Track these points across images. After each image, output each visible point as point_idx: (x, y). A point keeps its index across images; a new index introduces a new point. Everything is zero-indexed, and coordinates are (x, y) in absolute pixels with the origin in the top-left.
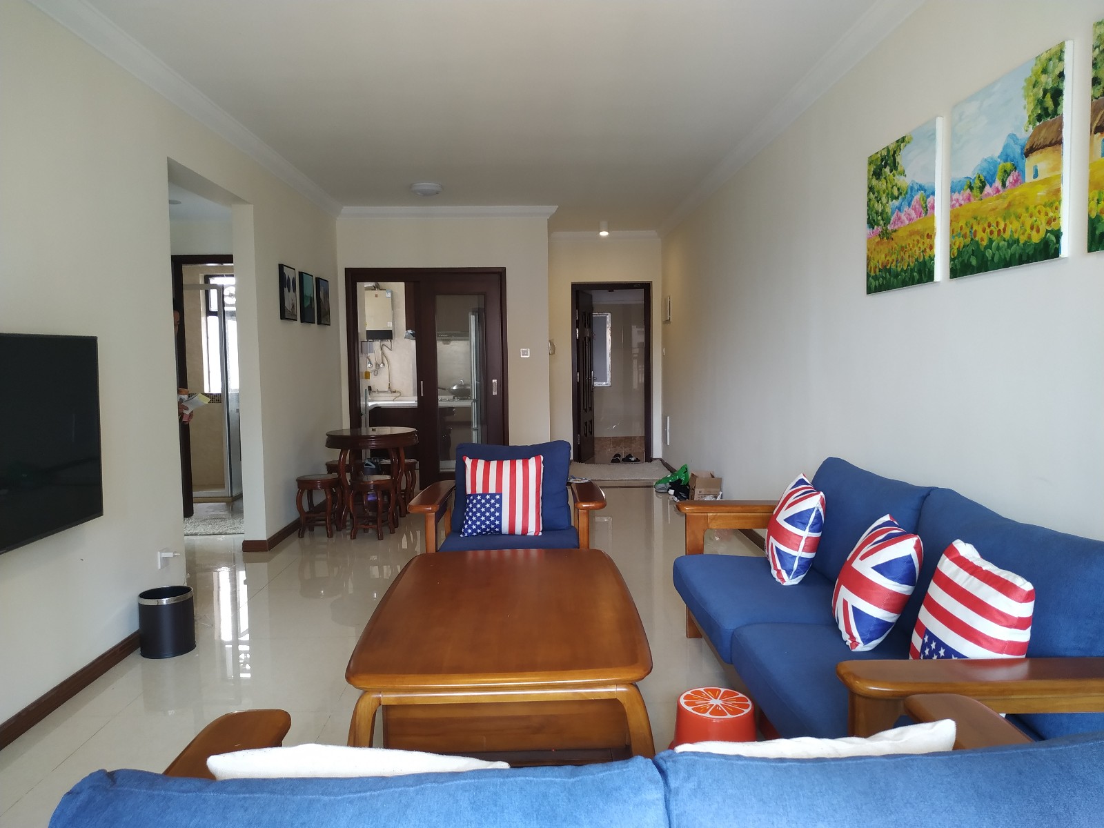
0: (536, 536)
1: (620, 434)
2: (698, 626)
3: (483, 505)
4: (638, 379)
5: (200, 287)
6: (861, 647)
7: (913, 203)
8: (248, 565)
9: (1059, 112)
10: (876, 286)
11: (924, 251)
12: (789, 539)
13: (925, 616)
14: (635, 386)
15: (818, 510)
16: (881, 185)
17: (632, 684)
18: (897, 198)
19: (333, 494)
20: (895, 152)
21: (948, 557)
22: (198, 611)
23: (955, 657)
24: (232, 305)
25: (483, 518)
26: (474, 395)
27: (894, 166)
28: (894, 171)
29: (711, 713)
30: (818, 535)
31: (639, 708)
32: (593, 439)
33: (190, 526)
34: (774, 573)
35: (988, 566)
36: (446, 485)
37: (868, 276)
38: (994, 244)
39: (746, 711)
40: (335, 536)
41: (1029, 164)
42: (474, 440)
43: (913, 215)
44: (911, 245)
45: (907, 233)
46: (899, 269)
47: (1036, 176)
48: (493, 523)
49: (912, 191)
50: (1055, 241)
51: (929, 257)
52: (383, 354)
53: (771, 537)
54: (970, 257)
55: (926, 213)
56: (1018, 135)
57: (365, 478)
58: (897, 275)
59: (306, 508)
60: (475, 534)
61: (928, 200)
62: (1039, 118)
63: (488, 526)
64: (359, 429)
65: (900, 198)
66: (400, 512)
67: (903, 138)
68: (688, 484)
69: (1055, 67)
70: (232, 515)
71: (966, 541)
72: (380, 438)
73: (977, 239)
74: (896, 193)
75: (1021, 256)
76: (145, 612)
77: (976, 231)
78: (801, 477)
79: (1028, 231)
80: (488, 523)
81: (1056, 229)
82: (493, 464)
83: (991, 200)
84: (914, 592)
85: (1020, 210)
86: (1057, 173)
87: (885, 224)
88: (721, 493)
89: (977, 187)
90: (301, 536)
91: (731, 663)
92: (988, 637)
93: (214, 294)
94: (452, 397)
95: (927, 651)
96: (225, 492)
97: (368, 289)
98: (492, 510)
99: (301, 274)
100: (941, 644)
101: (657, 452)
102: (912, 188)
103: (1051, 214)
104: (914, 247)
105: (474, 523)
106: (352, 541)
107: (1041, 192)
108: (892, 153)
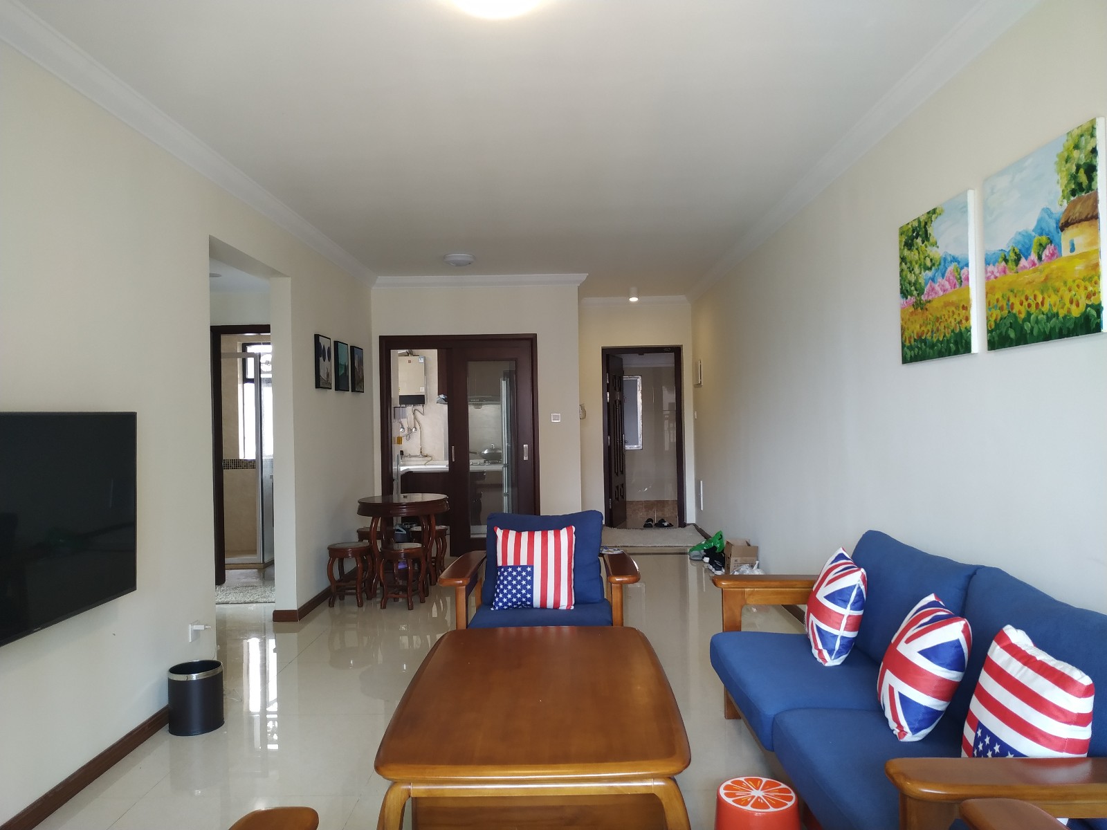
0: (568, 610)
1: (653, 498)
2: (737, 708)
3: (514, 578)
4: (669, 438)
5: (237, 355)
6: (910, 737)
7: (947, 274)
8: (280, 635)
9: (1093, 187)
10: (911, 356)
11: (960, 322)
12: (830, 617)
13: (976, 707)
14: (667, 448)
15: (859, 588)
16: (913, 255)
17: (670, 778)
18: (930, 269)
19: (363, 561)
20: (926, 223)
21: (998, 644)
22: (227, 685)
23: (1011, 754)
24: (268, 372)
25: (514, 591)
26: (505, 460)
27: (926, 237)
28: (926, 242)
29: (753, 806)
30: (860, 613)
31: (677, 804)
32: (625, 503)
33: (221, 594)
34: (815, 652)
35: (1042, 656)
36: (477, 555)
37: (903, 346)
38: (1032, 317)
39: (790, 804)
40: (365, 604)
41: (1066, 237)
42: (505, 510)
43: (947, 286)
44: (946, 316)
45: (942, 304)
46: (935, 340)
47: (1073, 250)
48: (524, 596)
49: (945, 262)
50: (1096, 315)
51: (966, 328)
52: (415, 418)
53: (811, 615)
54: (1007, 330)
55: (961, 284)
56: (1053, 210)
57: (396, 546)
58: (932, 346)
59: (337, 576)
60: (505, 607)
61: (963, 271)
62: (1073, 193)
63: (519, 600)
64: (390, 496)
65: (933, 268)
66: (430, 579)
67: (934, 211)
68: (723, 552)
69: (1087, 143)
70: (264, 583)
71: (1017, 627)
72: (412, 505)
73: (1014, 311)
74: (929, 263)
75: (1061, 330)
76: (174, 687)
77: (1013, 304)
78: (841, 551)
79: (1068, 304)
80: (519, 596)
81: (1097, 303)
82: (525, 535)
83: (1027, 273)
84: (964, 678)
85: (1058, 284)
86: (1095, 248)
87: (918, 294)
88: (757, 562)
89: (1012, 260)
90: (331, 605)
91: (773, 750)
92: (1045, 733)
93: (251, 362)
94: (482, 461)
95: (980, 746)
96: (257, 558)
97: (401, 355)
98: (524, 583)
99: (336, 343)
100: (995, 739)
101: (691, 517)
102: (945, 259)
103: (1090, 289)
104: (949, 317)
105: (505, 595)
106: (383, 611)
107: (1079, 266)
108: (923, 224)
